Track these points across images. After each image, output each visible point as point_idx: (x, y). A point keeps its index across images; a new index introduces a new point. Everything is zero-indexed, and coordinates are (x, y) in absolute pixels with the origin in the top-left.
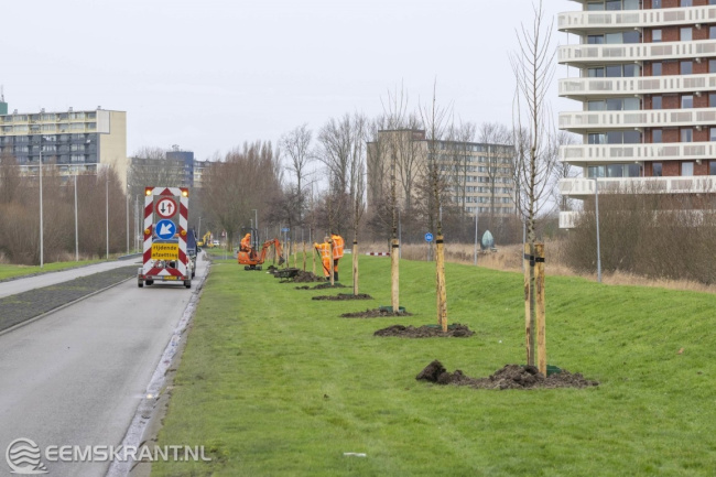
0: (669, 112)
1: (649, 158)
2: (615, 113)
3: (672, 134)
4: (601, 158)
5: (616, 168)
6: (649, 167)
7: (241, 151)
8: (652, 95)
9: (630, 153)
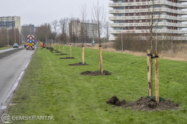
0: (131, 17)
1: (127, 26)
2: (120, 17)
3: (132, 21)
4: (117, 26)
5: (120, 28)
6: (127, 28)
7: (44, 25)
8: (128, 13)
9: (123, 25)
